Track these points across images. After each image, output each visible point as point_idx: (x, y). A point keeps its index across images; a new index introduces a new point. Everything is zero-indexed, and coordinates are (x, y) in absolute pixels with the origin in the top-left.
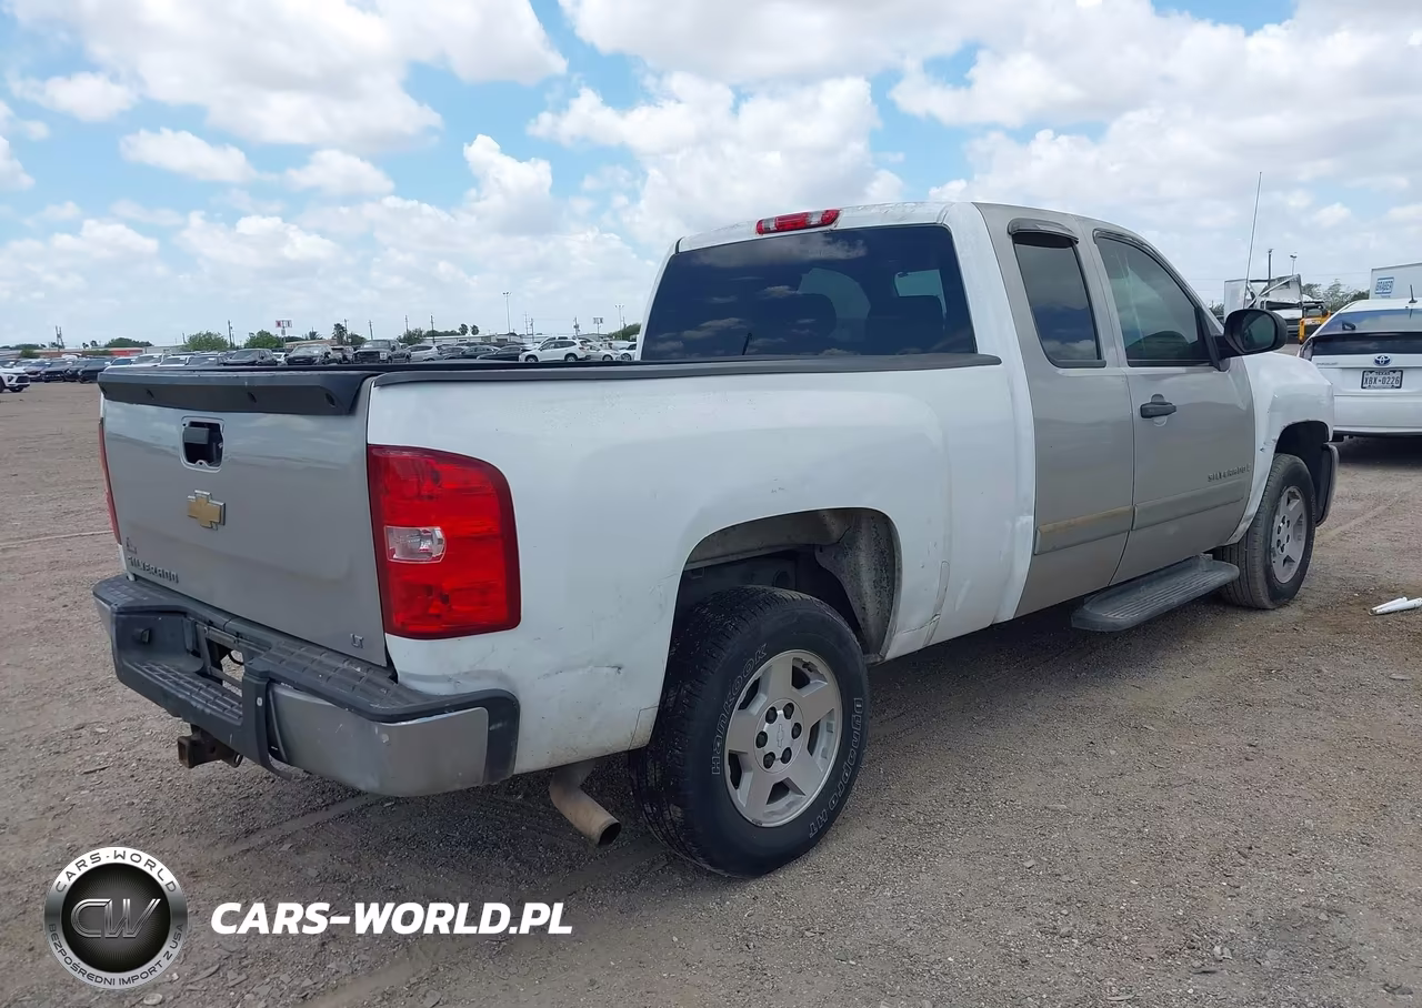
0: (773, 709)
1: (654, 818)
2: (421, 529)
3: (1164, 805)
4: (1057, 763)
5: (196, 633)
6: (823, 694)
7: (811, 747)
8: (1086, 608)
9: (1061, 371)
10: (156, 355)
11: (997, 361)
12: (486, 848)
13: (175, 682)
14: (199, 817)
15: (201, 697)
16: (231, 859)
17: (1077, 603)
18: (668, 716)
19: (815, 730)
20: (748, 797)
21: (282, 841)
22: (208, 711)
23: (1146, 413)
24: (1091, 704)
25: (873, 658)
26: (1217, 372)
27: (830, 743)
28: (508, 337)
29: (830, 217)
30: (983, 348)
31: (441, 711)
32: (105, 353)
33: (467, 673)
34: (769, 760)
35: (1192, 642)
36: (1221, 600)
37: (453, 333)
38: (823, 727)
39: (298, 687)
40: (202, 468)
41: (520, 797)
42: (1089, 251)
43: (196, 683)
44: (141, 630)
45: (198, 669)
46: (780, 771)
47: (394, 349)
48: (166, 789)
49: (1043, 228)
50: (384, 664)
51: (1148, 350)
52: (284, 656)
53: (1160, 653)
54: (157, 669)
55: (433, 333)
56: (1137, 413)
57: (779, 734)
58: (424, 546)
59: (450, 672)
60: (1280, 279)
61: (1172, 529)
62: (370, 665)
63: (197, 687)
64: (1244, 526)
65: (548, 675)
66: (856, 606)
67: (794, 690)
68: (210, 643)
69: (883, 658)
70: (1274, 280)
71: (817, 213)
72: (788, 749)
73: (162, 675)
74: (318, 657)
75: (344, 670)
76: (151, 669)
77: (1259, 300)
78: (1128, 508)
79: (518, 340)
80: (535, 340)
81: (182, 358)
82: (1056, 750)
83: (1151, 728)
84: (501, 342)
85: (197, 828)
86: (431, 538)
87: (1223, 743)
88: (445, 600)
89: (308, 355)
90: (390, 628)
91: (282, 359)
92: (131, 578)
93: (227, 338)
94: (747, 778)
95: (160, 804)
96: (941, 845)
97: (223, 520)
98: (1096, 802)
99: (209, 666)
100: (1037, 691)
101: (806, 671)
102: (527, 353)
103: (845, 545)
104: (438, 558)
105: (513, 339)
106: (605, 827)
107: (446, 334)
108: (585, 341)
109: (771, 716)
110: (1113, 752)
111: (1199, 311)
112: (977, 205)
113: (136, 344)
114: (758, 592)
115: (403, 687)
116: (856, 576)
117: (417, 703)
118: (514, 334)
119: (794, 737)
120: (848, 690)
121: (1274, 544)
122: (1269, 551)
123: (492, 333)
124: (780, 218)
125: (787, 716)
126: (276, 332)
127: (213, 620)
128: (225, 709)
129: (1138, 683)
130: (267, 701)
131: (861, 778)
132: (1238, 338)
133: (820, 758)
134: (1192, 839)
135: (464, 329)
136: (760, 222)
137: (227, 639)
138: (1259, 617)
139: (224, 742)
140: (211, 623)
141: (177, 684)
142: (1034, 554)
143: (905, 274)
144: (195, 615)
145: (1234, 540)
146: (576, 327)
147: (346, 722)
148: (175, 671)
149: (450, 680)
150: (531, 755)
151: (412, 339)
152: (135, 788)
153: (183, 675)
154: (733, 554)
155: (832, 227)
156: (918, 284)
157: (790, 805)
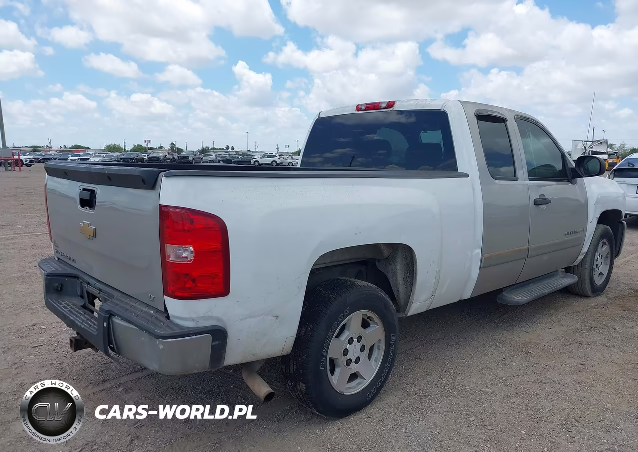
0: (352, 338)
1: (292, 388)
2: (184, 246)
3: (539, 392)
4: (487, 368)
5: (82, 288)
6: (376, 331)
7: (370, 357)
8: (504, 293)
9: (497, 181)
10: (91, 153)
11: (466, 176)
12: (213, 395)
13: (69, 310)
14: (82, 372)
15: (81, 319)
16: (94, 394)
17: (500, 291)
18: (300, 341)
19: (372, 349)
20: (338, 380)
21: (119, 386)
22: (83, 326)
23: (536, 203)
24: (505, 339)
25: (401, 315)
26: (571, 185)
27: (379, 355)
28: (247, 152)
29: (391, 104)
30: (461, 168)
31: (189, 335)
32: (70, 151)
33: (202, 317)
34: (349, 362)
35: (553, 311)
36: (568, 291)
37: (223, 149)
38: (376, 347)
39: (123, 319)
40: (87, 210)
41: (231, 371)
42: (512, 126)
43: (80, 311)
44: (58, 284)
45: (82, 304)
46: (354, 368)
47: (195, 155)
48: (69, 357)
49: (491, 113)
50: (164, 310)
51: (538, 173)
52: (118, 303)
53: (538, 316)
54: (63, 303)
55: (214, 149)
56: (532, 202)
57: (354, 350)
58: (184, 255)
59: (194, 316)
60: (598, 141)
61: (545, 258)
62: (157, 310)
63: (79, 313)
64: (581, 257)
65: (242, 319)
66: (394, 289)
67: (363, 329)
68: (88, 293)
69: (406, 315)
70: (595, 141)
71: (384, 102)
72: (359, 357)
73: (65, 307)
74: (134, 304)
75: (145, 311)
76: (60, 304)
77: (588, 150)
78: (526, 247)
79: (251, 154)
80: (259, 154)
81: (102, 155)
82: (487, 361)
83: (533, 353)
84: (244, 154)
85: (80, 377)
86: (188, 250)
87: (567, 362)
88: (194, 281)
89: (158, 156)
90: (166, 293)
91: (146, 158)
92: (56, 259)
93: (122, 147)
94: (338, 371)
95: (65, 365)
96: (430, 407)
97: (95, 236)
98: (505, 389)
99: (87, 303)
100: (480, 332)
101: (368, 320)
102: (255, 160)
103: (390, 260)
104: (191, 261)
105: (249, 153)
106: (266, 394)
107: (220, 149)
108: (281, 155)
109: (351, 341)
110: (514, 364)
111: (563, 156)
112: (461, 102)
113: (83, 148)
114: (347, 281)
115: (172, 322)
116: (395, 274)
117: (178, 330)
118: (249, 151)
119: (362, 351)
120: (389, 329)
121: (594, 267)
122: (592, 270)
123: (240, 150)
124: (367, 104)
125: (359, 342)
126: (144, 145)
127: (90, 282)
128: (91, 325)
129: (527, 330)
130: (108, 324)
131: (393, 371)
132: (582, 169)
133: (373, 362)
134: (552, 411)
135: (228, 148)
136: (358, 105)
137: (95, 292)
138: (586, 301)
139: (89, 341)
140: (88, 283)
141: (71, 312)
142: (481, 268)
143: (425, 132)
144: (82, 279)
145: (575, 264)
146: (277, 149)
147: (145, 338)
148: (71, 304)
149: (194, 320)
150: (233, 357)
151: (205, 151)
152: (55, 356)
153: (74, 307)
154: (336, 262)
155: (391, 109)
156: (431, 137)
157: (359, 384)
